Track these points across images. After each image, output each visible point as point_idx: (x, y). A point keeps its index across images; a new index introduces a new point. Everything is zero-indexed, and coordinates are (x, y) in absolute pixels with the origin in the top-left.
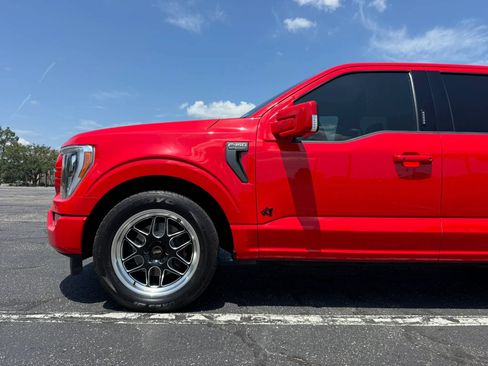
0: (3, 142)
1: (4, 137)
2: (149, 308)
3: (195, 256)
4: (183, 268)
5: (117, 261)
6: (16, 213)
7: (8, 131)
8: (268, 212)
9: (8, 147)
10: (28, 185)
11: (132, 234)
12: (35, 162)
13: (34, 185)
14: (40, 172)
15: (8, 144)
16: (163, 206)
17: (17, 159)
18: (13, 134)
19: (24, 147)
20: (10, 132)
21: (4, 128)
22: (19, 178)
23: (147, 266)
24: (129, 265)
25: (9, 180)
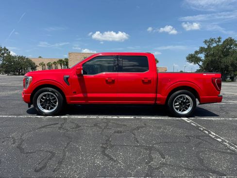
0: (3, 54)
1: (3, 52)
2: (46, 115)
3: (57, 103)
4: (55, 106)
5: (39, 104)
6: (13, 90)
7: (5, 49)
8: (75, 93)
9: (5, 56)
10: (16, 75)
11: (42, 98)
12: (19, 64)
13: (19, 75)
14: (21, 68)
15: (6, 55)
16: (49, 91)
17: (10, 62)
18: (8, 50)
19: (13, 57)
20: (6, 49)
21: (3, 48)
22: (12, 71)
23: (46, 105)
24: (41, 105)
25: (7, 72)
